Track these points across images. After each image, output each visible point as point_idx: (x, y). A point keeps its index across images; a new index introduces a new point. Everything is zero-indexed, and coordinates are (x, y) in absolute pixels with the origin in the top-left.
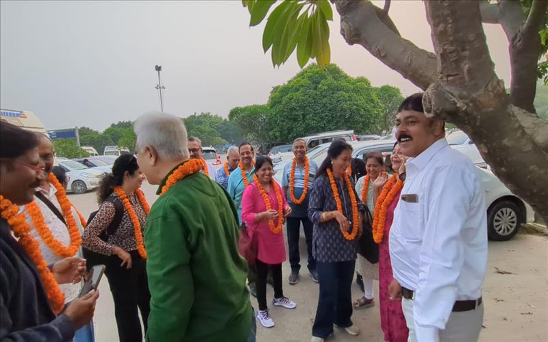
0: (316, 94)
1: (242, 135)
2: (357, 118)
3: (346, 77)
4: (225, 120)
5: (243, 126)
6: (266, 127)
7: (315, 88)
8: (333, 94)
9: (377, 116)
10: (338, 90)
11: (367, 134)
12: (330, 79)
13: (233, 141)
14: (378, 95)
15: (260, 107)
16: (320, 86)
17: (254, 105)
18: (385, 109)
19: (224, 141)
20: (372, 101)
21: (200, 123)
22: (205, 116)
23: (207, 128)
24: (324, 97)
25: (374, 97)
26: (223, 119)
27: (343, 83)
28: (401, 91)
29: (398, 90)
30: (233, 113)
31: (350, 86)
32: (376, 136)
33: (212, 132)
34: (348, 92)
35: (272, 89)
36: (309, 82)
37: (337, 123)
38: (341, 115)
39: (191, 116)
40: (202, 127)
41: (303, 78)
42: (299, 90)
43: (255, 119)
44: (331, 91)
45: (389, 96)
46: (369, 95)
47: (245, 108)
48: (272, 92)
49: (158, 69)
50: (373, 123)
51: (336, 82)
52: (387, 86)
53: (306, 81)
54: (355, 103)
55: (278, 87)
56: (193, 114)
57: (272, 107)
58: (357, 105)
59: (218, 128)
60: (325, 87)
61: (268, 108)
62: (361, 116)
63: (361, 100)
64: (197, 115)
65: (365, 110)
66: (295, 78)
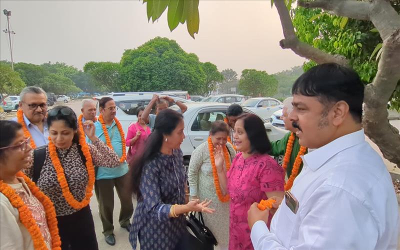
0: (161, 61)
1: (96, 86)
2: (189, 83)
3: (182, 51)
4: (81, 71)
5: (97, 78)
6: (119, 82)
7: (160, 56)
8: (173, 62)
9: (202, 83)
10: (177, 60)
11: (195, 95)
12: (171, 51)
13: (87, 89)
14: (203, 68)
15: (114, 65)
16: (163, 55)
17: (108, 62)
18: (207, 79)
19: (78, 89)
20: (200, 72)
21: (55, 71)
22: (60, 66)
23: (62, 77)
24: (167, 64)
25: (201, 69)
26: (79, 70)
27: (181, 56)
28: (217, 68)
29: (215, 67)
30: (89, 66)
31: (185, 58)
32: (201, 97)
33: (68, 80)
34: (184, 63)
35: (125, 51)
36: (155, 51)
37: (176, 84)
38: (178, 79)
39: (45, 64)
40: (57, 75)
41: (151, 47)
42: (147, 55)
43: (109, 74)
44: (172, 61)
45: (210, 70)
46: (197, 68)
47: (100, 64)
48: (124, 54)
49: (8, 13)
50: (199, 88)
51: (175, 54)
52: (209, 62)
53: (152, 50)
54: (189, 71)
55: (130, 50)
56: (48, 63)
57: (124, 66)
58: (190, 73)
59: (73, 78)
60: (168, 57)
61: (121, 66)
62: (192, 82)
63: (192, 70)
64: (51, 64)
65: (195, 78)
66: (143, 46)
